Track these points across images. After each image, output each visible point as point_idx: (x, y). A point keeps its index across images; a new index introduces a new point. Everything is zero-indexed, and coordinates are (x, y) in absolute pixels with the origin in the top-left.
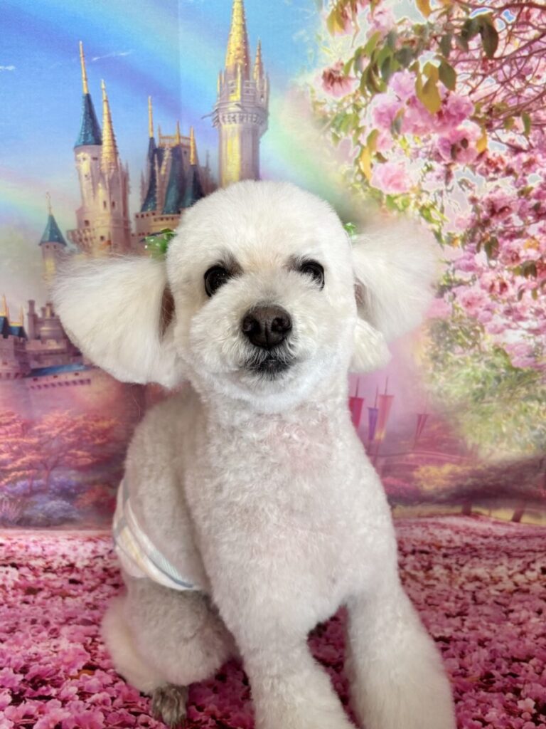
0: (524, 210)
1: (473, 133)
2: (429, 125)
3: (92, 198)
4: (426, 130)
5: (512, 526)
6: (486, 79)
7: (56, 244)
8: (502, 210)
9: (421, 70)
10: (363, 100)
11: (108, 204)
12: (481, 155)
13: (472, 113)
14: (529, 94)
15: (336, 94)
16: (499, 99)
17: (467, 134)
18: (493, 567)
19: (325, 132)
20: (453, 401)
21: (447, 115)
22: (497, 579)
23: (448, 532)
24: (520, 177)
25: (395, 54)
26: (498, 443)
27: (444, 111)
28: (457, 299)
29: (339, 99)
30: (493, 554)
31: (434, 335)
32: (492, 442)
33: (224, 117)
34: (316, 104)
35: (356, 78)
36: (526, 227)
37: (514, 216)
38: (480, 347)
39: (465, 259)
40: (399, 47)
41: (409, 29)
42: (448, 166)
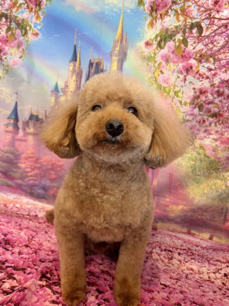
0: (213, 92)
1: (194, 64)
2: (179, 60)
3: (71, 79)
4: (177, 62)
5: (209, 242)
6: (199, 44)
7: (56, 92)
8: (204, 92)
9: (176, 41)
10: (157, 51)
11: (75, 81)
12: (197, 72)
13: (194, 57)
14: (215, 49)
15: (149, 49)
16: (204, 51)
17: (192, 64)
18: (201, 267)
19: (144, 62)
21: (185, 57)
22: (201, 272)
23: (181, 241)
24: (211, 79)
25: (168, 36)
26: (202, 197)
27: (184, 55)
29: (149, 51)
30: (201, 260)
32: (200, 197)
33: (113, 55)
34: (142, 52)
35: (155, 43)
36: (214, 100)
37: (209, 95)
38: (194, 146)
39: (190, 111)
40: (169, 33)
41: (173, 27)
42: (185, 76)
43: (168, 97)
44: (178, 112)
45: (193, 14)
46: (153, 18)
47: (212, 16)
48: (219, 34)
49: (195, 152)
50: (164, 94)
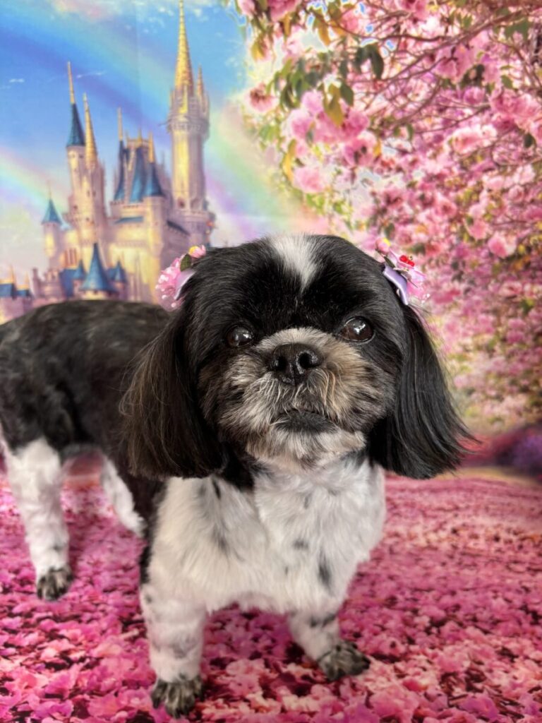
0: (413, 200)
1: (370, 141)
2: (336, 135)
3: (80, 188)
4: (333, 139)
6: (377, 97)
7: (54, 223)
8: (396, 200)
9: (326, 90)
10: (282, 115)
11: (91, 194)
12: (378, 158)
13: (368, 125)
14: (411, 109)
15: (261, 109)
16: (388, 113)
17: (366, 143)
18: (412, 525)
19: (253, 140)
21: (349, 127)
24: (407, 173)
25: (305, 77)
27: (347, 124)
29: (264, 113)
30: (411, 513)
33: (175, 126)
34: (246, 117)
35: (276, 96)
36: (416, 215)
37: (405, 205)
39: (369, 239)
40: (308, 71)
41: (315, 57)
42: (353, 169)
43: (320, 215)
45: (360, 28)
46: (264, 32)
47: (401, 32)
48: (418, 76)
50: (309, 209)
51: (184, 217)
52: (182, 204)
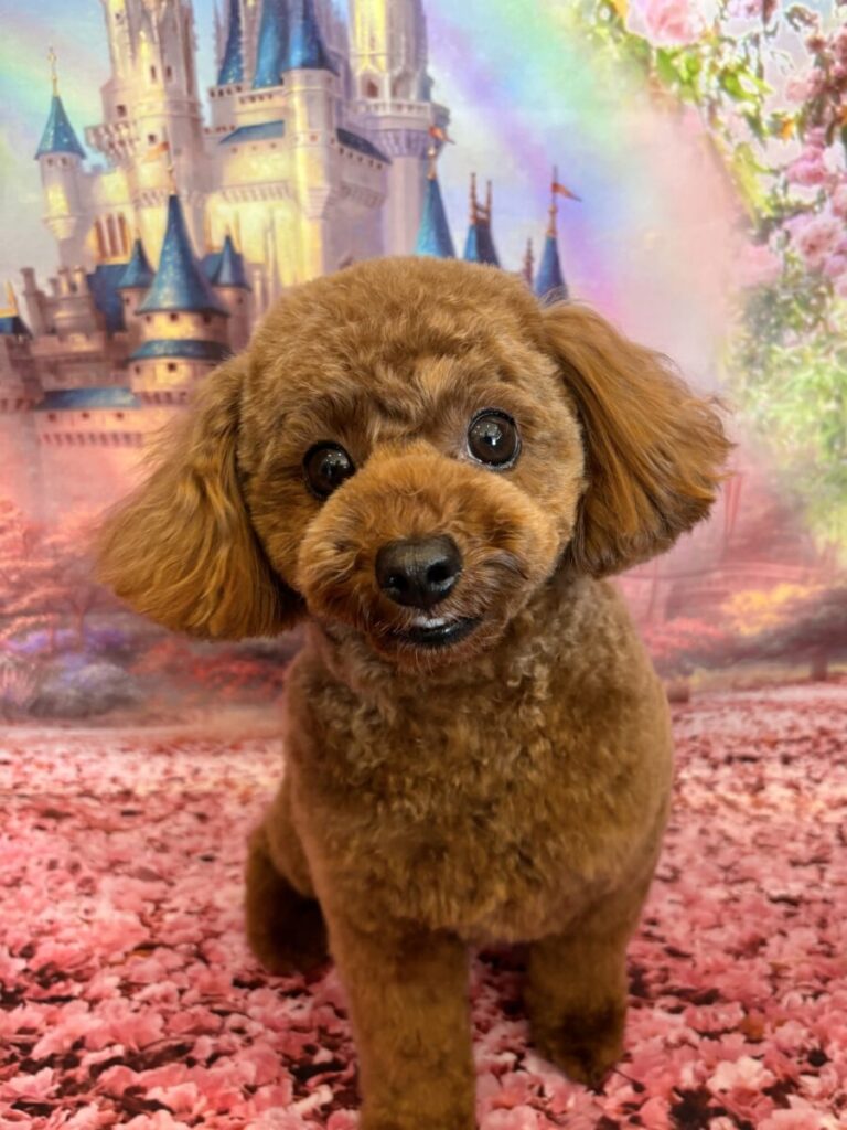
3: (129, 61)
7: (67, 155)
11: (159, 73)
20: (785, 442)
23: (788, 715)
28: (794, 241)
31: (751, 320)
38: (826, 326)
39: (804, 158)
43: (689, 103)
44: (745, 173)
49: (833, 355)
50: (663, 90)
51: (377, 119)
52: (372, 90)
